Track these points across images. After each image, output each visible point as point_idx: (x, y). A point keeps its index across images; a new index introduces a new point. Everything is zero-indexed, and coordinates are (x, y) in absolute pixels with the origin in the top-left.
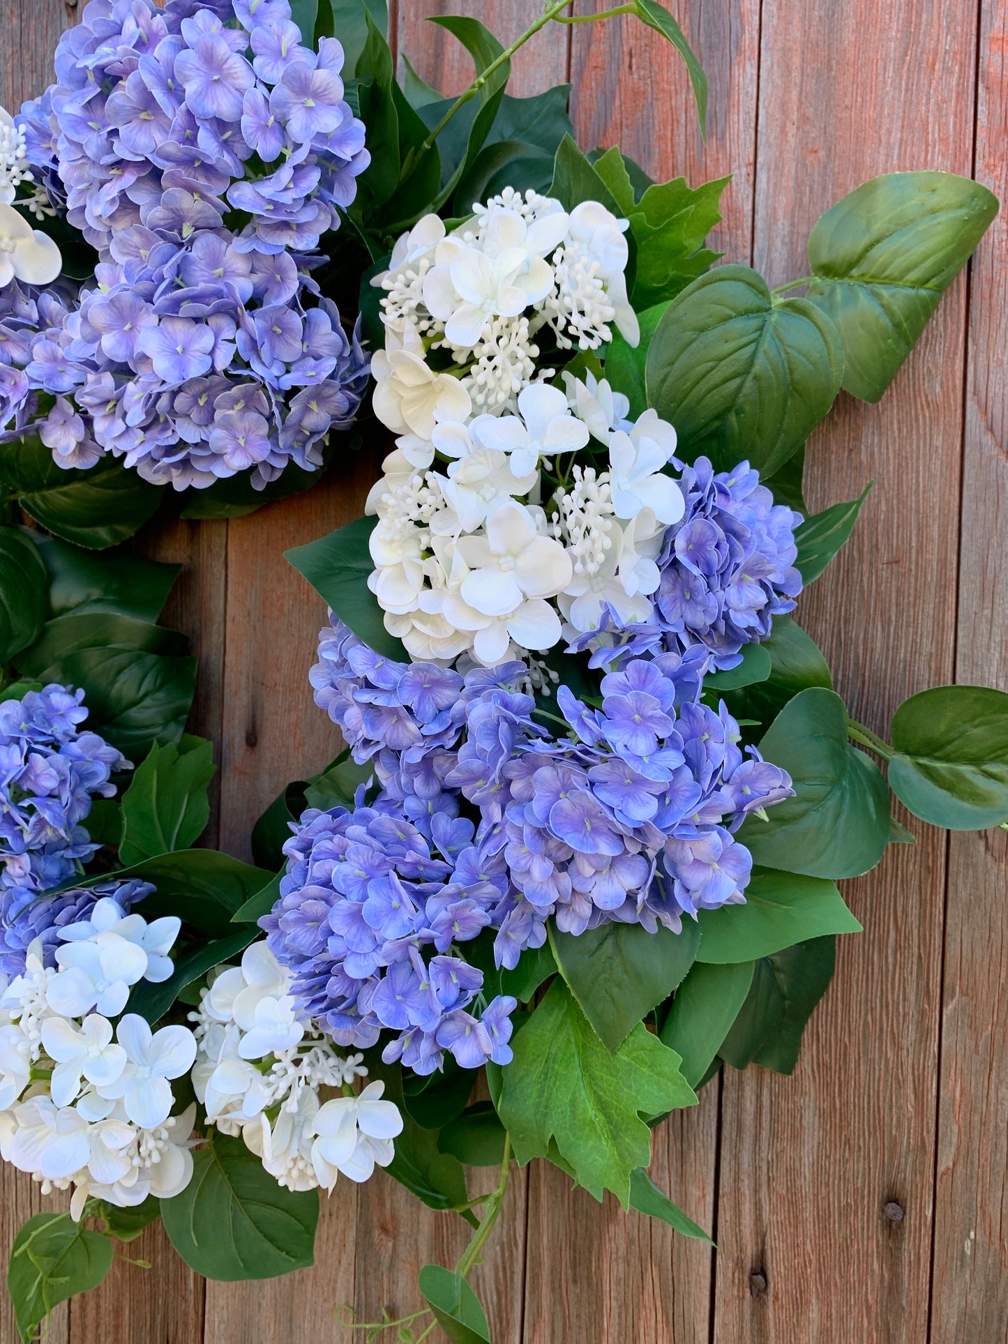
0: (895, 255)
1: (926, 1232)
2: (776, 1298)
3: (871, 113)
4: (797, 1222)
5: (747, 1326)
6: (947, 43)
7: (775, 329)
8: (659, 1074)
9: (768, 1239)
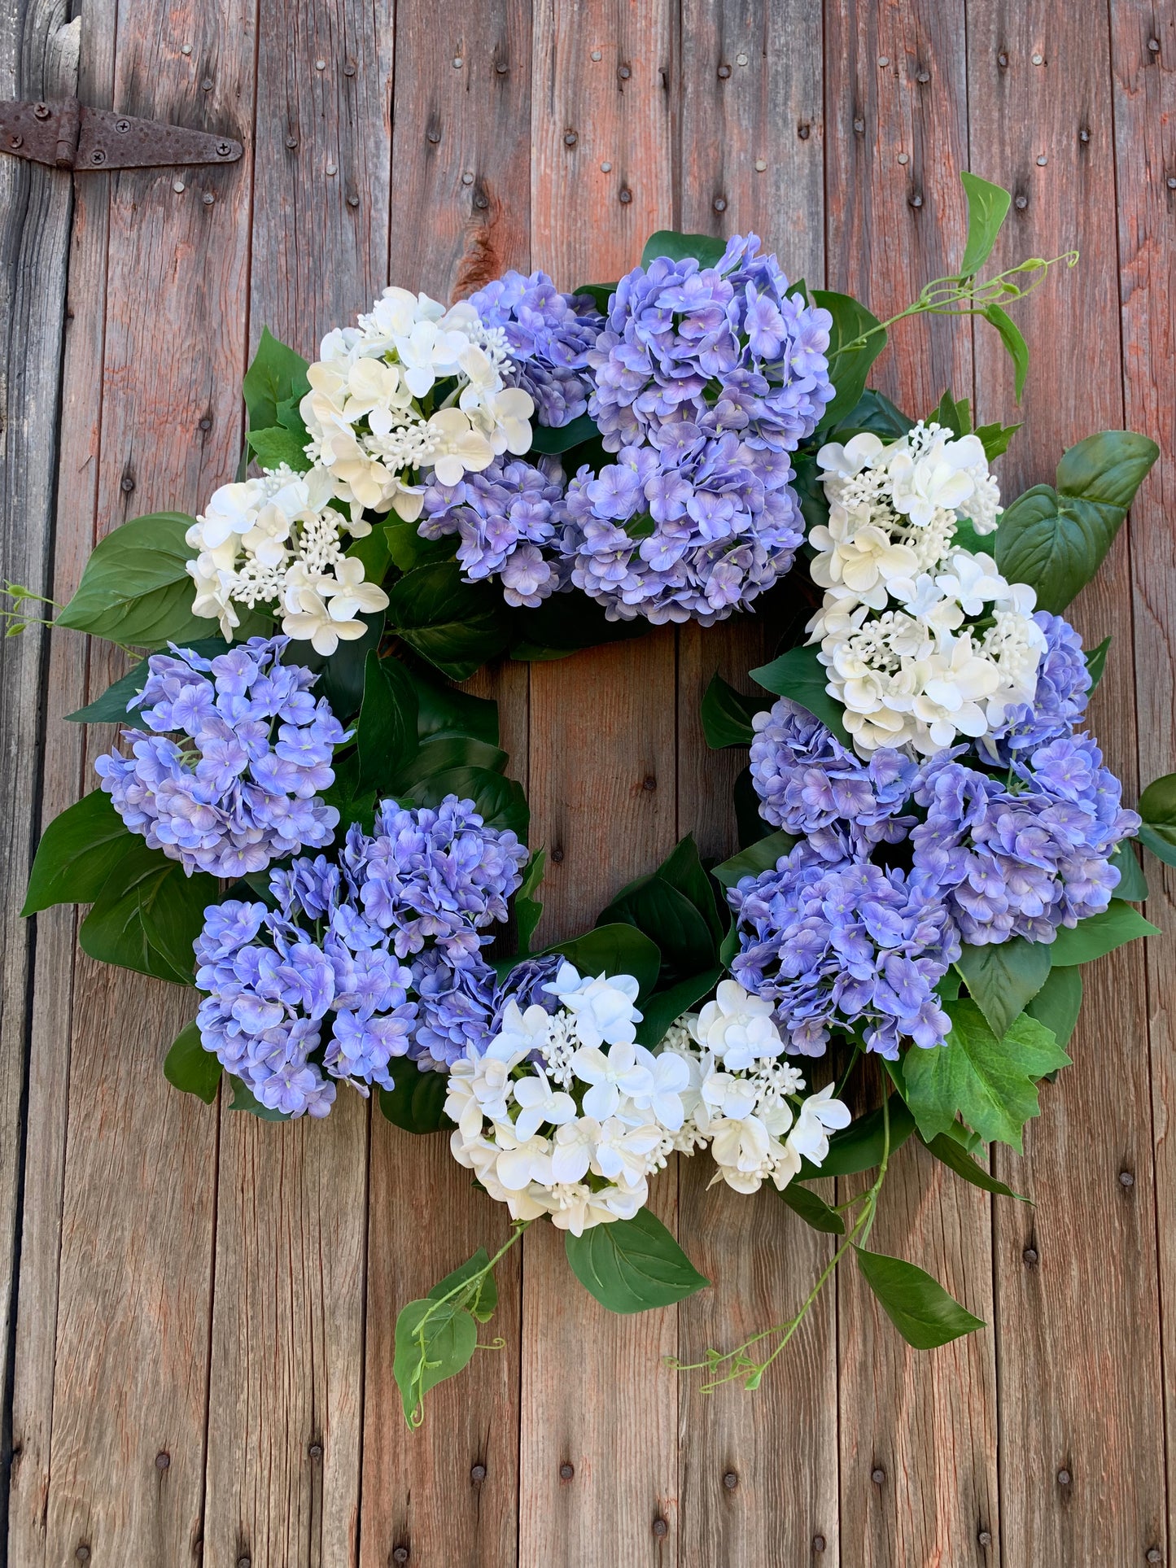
0: (1110, 485)
1: (1150, 1190)
2: (1045, 1265)
3: (1054, 385)
4: (1056, 1201)
5: (1025, 1294)
6: (1100, 345)
7: (1061, 529)
8: (1041, 1047)
9: (1036, 1220)
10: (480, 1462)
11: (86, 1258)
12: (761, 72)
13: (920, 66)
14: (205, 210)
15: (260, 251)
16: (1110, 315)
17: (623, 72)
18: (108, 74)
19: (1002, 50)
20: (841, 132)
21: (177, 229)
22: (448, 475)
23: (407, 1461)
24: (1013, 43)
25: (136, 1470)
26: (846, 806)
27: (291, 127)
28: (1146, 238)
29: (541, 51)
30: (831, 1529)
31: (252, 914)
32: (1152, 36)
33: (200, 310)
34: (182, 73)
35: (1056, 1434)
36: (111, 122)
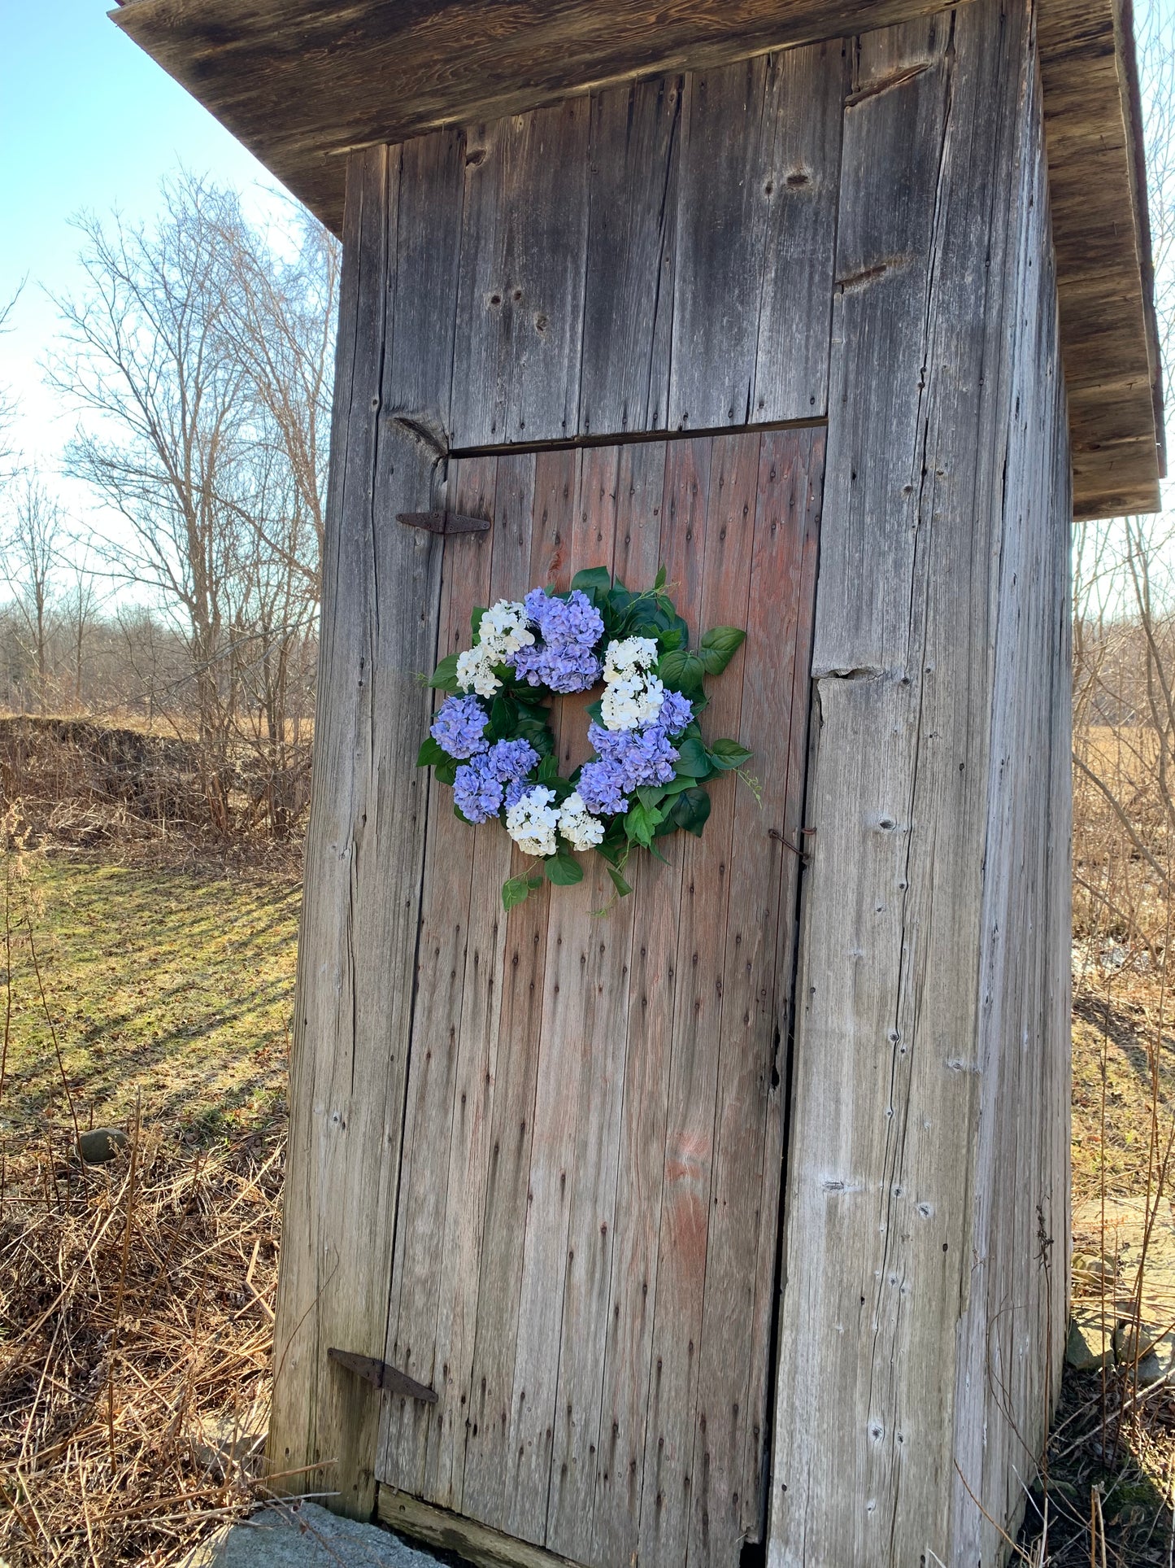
2: (695, 894)
3: (726, 603)
5: (689, 900)
6: (743, 588)
10: (537, 937)
11: (441, 869)
12: (644, 491)
13: (695, 486)
14: (480, 546)
15: (494, 559)
16: (747, 576)
17: (602, 491)
18: (455, 502)
19: (722, 479)
20: (667, 512)
21: (472, 553)
22: (510, 652)
23: (518, 935)
24: (726, 476)
25: (451, 929)
26: (604, 745)
27: (505, 516)
28: (762, 548)
29: (577, 486)
30: (629, 966)
31: (465, 768)
32: (773, 471)
33: (478, 580)
34: (474, 500)
35: (694, 944)
36: (455, 518)
